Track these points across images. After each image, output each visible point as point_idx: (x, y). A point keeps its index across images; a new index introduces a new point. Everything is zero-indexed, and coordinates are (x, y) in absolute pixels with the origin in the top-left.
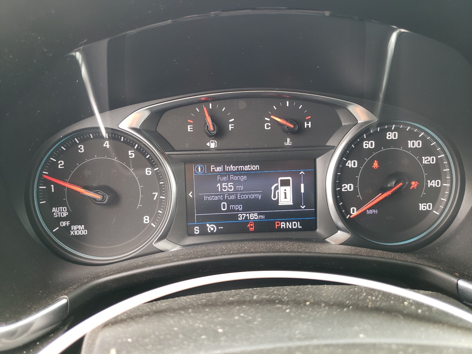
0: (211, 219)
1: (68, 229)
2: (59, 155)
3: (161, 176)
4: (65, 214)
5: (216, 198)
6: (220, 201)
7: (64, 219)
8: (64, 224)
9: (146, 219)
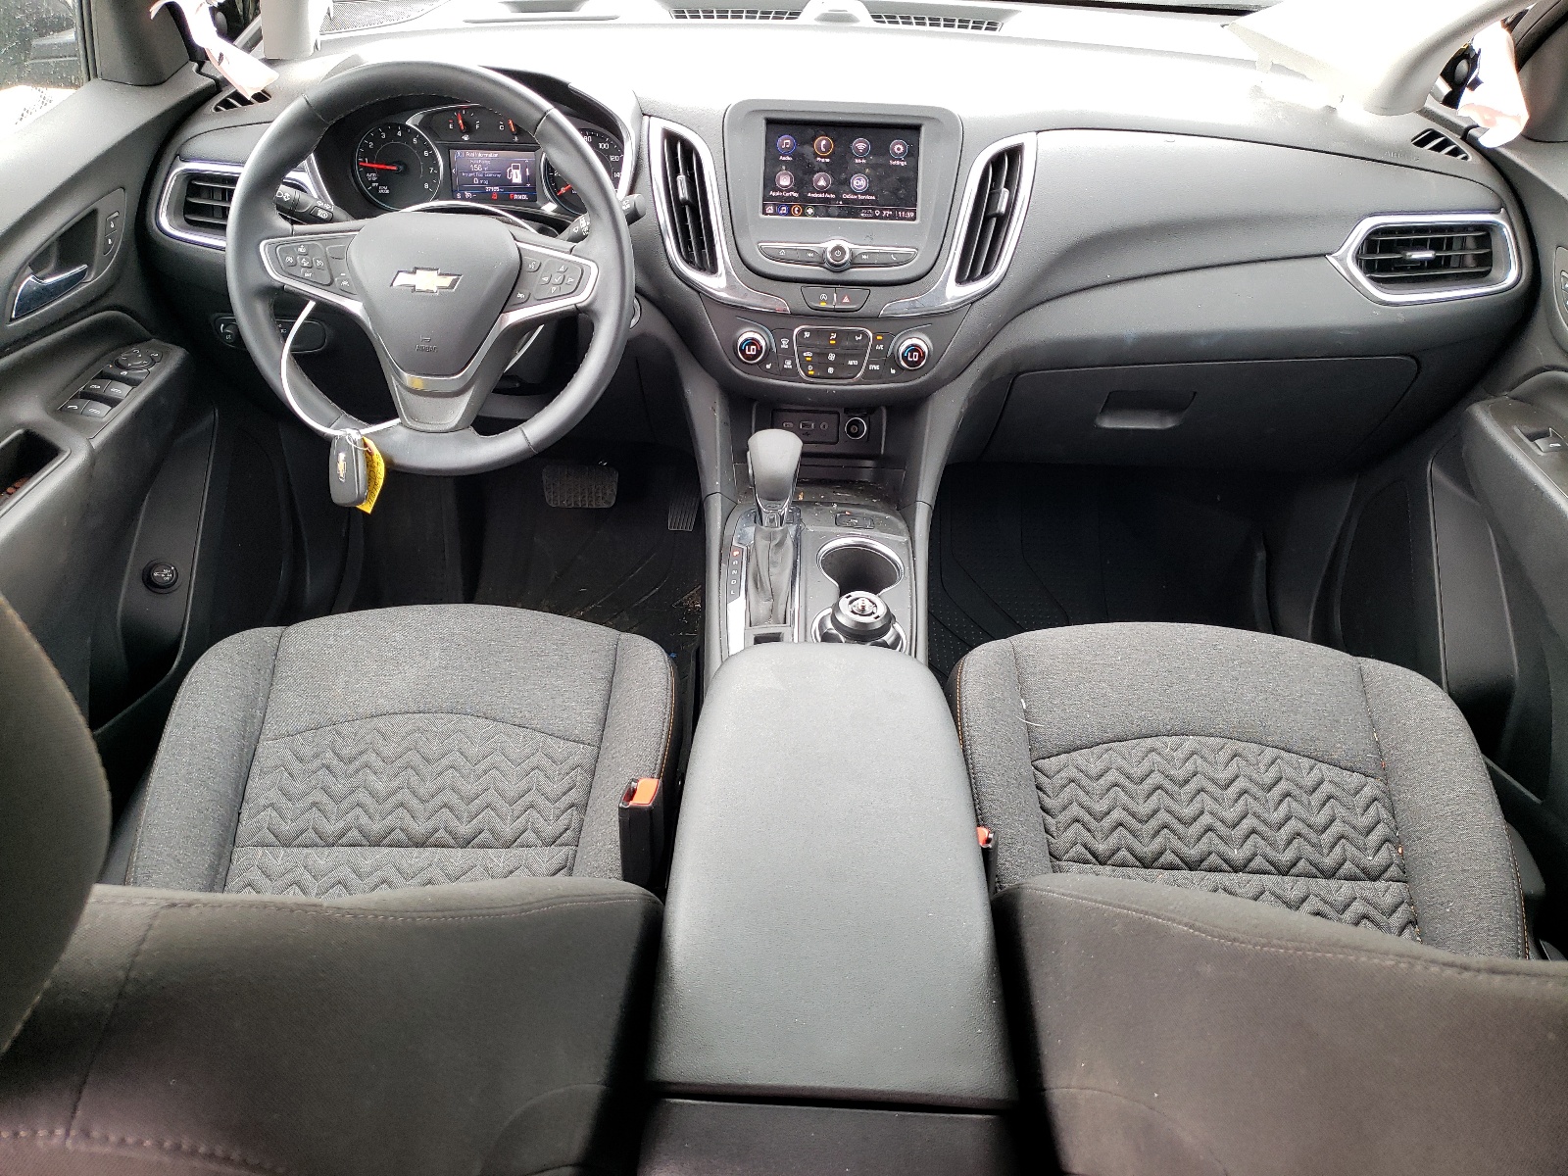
0: (468, 189)
1: (377, 188)
2: (370, 139)
3: (433, 156)
4: (375, 179)
5: (471, 175)
6: (473, 177)
7: (374, 182)
8: (374, 184)
9: (426, 186)
